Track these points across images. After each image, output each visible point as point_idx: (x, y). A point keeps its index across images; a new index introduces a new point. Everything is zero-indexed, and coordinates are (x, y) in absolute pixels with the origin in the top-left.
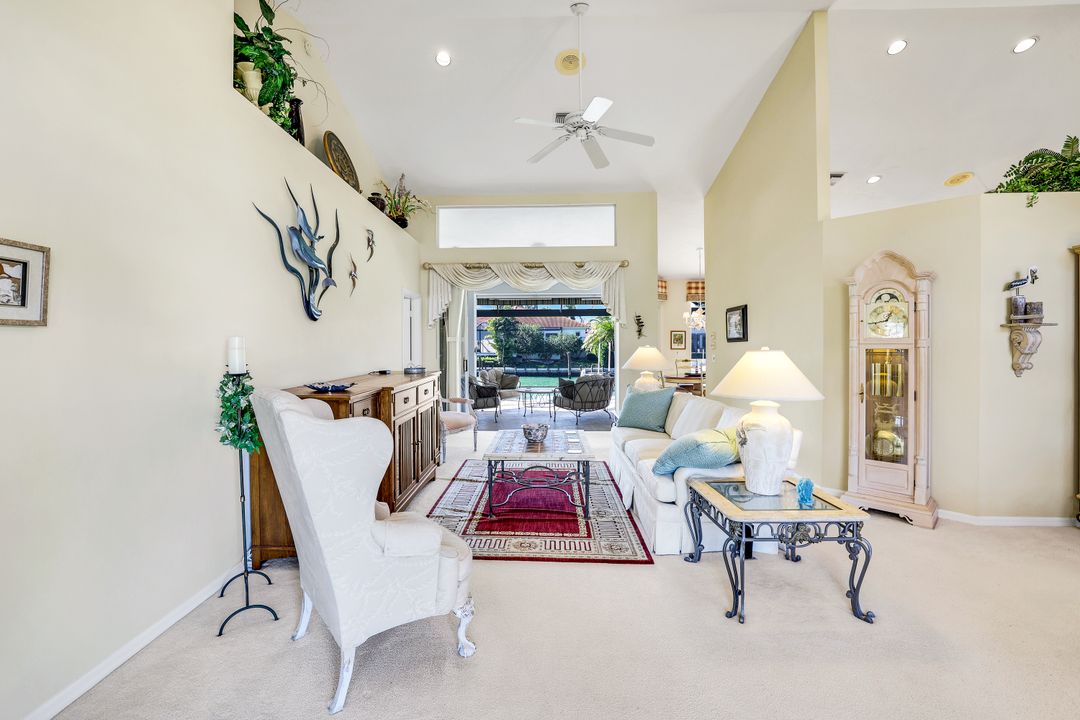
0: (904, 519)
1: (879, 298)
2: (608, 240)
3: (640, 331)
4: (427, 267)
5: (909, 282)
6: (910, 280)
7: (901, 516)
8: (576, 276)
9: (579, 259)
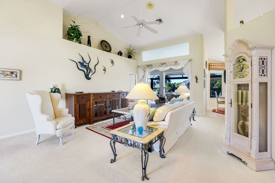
0: (244, 162)
1: (239, 61)
2: (187, 53)
3: (196, 81)
4: (139, 67)
5: (248, 52)
6: (249, 51)
7: (243, 160)
8: (175, 65)
9: (176, 60)
